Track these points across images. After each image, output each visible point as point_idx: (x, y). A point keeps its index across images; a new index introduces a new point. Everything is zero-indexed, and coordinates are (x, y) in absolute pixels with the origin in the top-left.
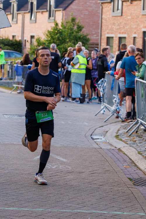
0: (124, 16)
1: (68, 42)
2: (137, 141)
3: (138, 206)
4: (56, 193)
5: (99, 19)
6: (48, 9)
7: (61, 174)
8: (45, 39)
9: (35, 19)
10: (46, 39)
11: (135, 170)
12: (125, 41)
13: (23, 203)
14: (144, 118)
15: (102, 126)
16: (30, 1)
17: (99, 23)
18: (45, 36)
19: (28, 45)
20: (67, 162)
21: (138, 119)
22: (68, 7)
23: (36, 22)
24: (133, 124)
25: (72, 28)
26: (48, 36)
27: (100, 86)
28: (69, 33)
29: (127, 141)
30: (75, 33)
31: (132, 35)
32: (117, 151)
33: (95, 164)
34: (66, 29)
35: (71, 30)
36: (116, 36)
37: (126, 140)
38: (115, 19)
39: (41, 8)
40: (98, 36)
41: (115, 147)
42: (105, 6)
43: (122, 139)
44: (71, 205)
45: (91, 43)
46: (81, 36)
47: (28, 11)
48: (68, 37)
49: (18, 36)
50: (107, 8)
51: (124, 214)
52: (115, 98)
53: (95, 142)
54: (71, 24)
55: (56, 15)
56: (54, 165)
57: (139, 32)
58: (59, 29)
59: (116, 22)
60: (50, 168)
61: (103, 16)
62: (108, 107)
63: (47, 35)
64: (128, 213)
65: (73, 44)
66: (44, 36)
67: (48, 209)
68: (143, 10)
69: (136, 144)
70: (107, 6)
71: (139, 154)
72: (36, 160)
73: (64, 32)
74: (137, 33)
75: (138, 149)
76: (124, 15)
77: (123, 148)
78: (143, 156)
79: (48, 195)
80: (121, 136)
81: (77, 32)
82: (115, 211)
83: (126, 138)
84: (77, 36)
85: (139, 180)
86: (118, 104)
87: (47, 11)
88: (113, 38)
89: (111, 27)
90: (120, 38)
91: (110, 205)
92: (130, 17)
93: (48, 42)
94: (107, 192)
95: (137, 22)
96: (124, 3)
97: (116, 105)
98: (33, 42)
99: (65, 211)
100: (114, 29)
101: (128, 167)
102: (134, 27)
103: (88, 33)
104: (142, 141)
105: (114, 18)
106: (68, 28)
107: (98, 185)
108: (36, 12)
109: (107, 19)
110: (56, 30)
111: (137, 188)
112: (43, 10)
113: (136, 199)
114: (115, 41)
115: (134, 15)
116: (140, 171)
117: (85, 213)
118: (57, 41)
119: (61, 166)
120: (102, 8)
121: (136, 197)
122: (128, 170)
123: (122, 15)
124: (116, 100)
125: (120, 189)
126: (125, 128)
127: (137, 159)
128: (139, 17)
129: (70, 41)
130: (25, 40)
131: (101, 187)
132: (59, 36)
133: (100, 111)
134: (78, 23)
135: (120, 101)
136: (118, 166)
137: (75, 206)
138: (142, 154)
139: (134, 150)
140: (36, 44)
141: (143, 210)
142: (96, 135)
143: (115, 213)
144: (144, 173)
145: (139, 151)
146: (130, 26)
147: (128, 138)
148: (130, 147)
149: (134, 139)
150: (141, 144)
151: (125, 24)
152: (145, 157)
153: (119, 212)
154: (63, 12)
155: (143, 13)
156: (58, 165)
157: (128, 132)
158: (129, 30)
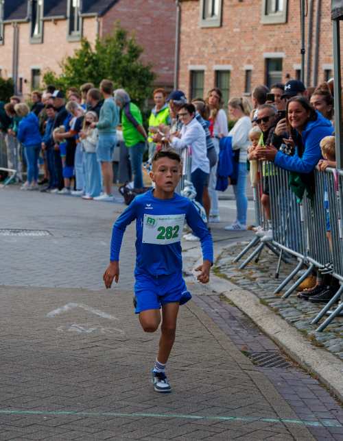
0: (225, 28)
2: (257, 279)
5: (175, 32)
6: (68, 15)
7: (105, 343)
8: (62, 75)
9: (40, 35)
10: (65, 76)
11: (254, 337)
12: (229, 78)
13: (30, 400)
17: (174, 43)
18: (63, 70)
20: (116, 320)
22: (108, 9)
23: (42, 42)
24: (249, 245)
25: (119, 52)
26: (69, 69)
28: (112, 62)
29: (238, 278)
30: (124, 63)
31: (243, 66)
32: (217, 299)
34: (106, 54)
35: (117, 57)
36: (209, 69)
37: (234, 277)
38: (206, 33)
39: (53, 11)
40: (171, 68)
41: (214, 292)
42: (185, 6)
43: (227, 274)
44: (127, 403)
45: (158, 84)
46: (137, 68)
47: (27, 18)
48: (110, 71)
49: (6, 71)
50: (191, 11)
51: (236, 421)
54: (117, 44)
55: (84, 27)
56: (89, 327)
57: (257, 59)
58: (91, 55)
59: (209, 40)
60: (81, 332)
61: (183, 28)
63: (67, 67)
64: (243, 419)
66: (61, 69)
67: (82, 411)
68: (266, 13)
69: (255, 285)
70: (190, 6)
71: (260, 305)
72: (53, 316)
73: (103, 60)
74: (252, 62)
75: (261, 294)
76: (226, 26)
77: (229, 293)
78: (271, 308)
79: (79, 386)
80: (225, 269)
81: (129, 61)
82: (218, 414)
83: (236, 273)
84: (129, 69)
85: (264, 354)
87: (66, 18)
88: (202, 72)
89: (200, 49)
90: (218, 73)
91: (206, 403)
92: (238, 30)
93: (69, 82)
94: (200, 378)
95: (253, 39)
96: (226, 1)
98: (37, 83)
99: (115, 414)
100: (206, 55)
102: (247, 49)
103: (152, 63)
104: (268, 279)
105: (205, 30)
106: (110, 53)
108: (44, 21)
109: (192, 35)
110: (85, 56)
111: (261, 370)
112: (57, 17)
113: (260, 392)
114: (208, 80)
115: (247, 25)
116: (265, 338)
117: (157, 419)
119: (103, 329)
120: (180, 11)
121: (259, 387)
122: (240, 335)
123: (221, 26)
125: (226, 372)
126: (231, 253)
127: (259, 315)
128: (256, 29)
130: (21, 79)
131: (187, 368)
132: (93, 69)
134: (131, 41)
136: (221, 328)
137: (136, 405)
138: (270, 304)
139: (253, 296)
141: (275, 412)
143: (218, 418)
144: (276, 342)
145: (263, 297)
146: (240, 47)
147: (240, 273)
148: (243, 291)
149: (252, 274)
150: (267, 284)
151: (228, 43)
152: (276, 310)
153: (226, 417)
154: (99, 19)
155: (265, 20)
156: (98, 326)
157: (240, 261)
158: (236, 55)
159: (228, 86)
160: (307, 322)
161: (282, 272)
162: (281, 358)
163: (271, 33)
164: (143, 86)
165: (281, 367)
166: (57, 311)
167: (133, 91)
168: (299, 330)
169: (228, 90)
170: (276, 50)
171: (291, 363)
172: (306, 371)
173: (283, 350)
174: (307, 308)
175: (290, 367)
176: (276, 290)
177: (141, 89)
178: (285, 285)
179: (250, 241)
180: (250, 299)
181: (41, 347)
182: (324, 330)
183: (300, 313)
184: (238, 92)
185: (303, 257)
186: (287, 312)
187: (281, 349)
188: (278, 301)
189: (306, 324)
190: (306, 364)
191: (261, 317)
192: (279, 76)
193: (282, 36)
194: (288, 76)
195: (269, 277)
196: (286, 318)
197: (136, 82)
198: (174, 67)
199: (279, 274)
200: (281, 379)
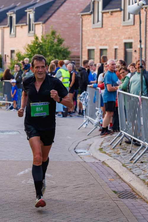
1: (48, 56)
2: (121, 154)
3: (124, 218)
5: (80, 31)
6: (28, 23)
8: (25, 53)
9: (14, 33)
10: (26, 53)
11: (119, 183)
12: (107, 52)
13: (7, 219)
14: (127, 130)
15: (86, 140)
16: (9, 16)
17: (80, 36)
18: (25, 51)
19: (8, 60)
20: (51, 177)
21: (121, 131)
22: (47, 20)
23: (15, 37)
25: (53, 41)
27: (82, 99)
28: (49, 46)
29: (111, 153)
31: (113, 47)
32: (101, 164)
33: (79, 178)
34: (46, 42)
35: (51, 44)
36: (97, 48)
37: (110, 153)
39: (20, 21)
40: (78, 48)
41: (99, 160)
42: (85, 18)
43: (106, 151)
44: (56, 220)
46: (62, 49)
47: (8, 25)
48: (49, 51)
50: (87, 20)
52: (97, 110)
53: (79, 156)
54: (51, 37)
55: (36, 29)
57: (120, 43)
58: (39, 43)
59: (96, 34)
61: (84, 29)
62: (91, 120)
63: (27, 49)
65: (54, 58)
68: (124, 20)
69: (120, 157)
70: (87, 18)
71: (122, 167)
72: (20, 175)
73: (45, 45)
74: (118, 44)
75: (123, 161)
76: (105, 27)
77: (107, 161)
78: (127, 168)
80: (105, 149)
81: (58, 45)
83: (110, 151)
84: (58, 50)
85: (124, 192)
86: (101, 117)
87: (27, 25)
88: (94, 50)
89: (92, 39)
90: (101, 51)
91: (95, 218)
92: (111, 29)
93: (28, 56)
94: (92, 205)
95: (118, 33)
96: (104, 15)
97: (99, 117)
98: (13, 57)
100: (95, 42)
101: (113, 179)
102: (115, 38)
103: (69, 46)
105: (94, 30)
106: (48, 42)
107: (82, 199)
108: (16, 26)
109: (88, 32)
110: (36, 43)
111: (122, 201)
112: (22, 24)
113: (122, 212)
115: (115, 26)
116: (125, 184)
120: (82, 20)
121: (121, 210)
122: (112, 182)
123: (102, 27)
124: (99, 112)
125: (105, 202)
126: (108, 140)
127: (122, 172)
128: (119, 28)
129: (51, 55)
130: (5, 55)
131: (86, 201)
132: (40, 50)
133: (82, 124)
134: (58, 36)
135: (102, 113)
136: (103, 179)
138: (127, 166)
139: (119, 162)
140: (16, 59)
142: (80, 148)
144: (129, 186)
145: (124, 163)
146: (111, 38)
147: (112, 151)
148: (114, 160)
149: (118, 151)
150: (125, 156)
151: (106, 36)
152: (131, 169)
154: (43, 25)
155: (123, 24)
157: (112, 144)
158: (110, 41)
160: (145, 175)
161: (133, 150)
162: (133, 194)
163: (126, 30)
165: (133, 198)
166: (22, 173)
168: (141, 180)
170: (129, 38)
171: (137, 196)
172: (145, 200)
173: (133, 190)
174: (145, 168)
175: (137, 198)
176: (130, 159)
178: (135, 156)
179: (117, 134)
180: (118, 164)
183: (142, 170)
185: (143, 142)
186: (135, 170)
188: (131, 165)
190: (145, 197)
191: (123, 173)
192: (131, 51)
193: (132, 32)
194: (135, 51)
195: (127, 152)
196: (135, 173)
197: (61, 56)
198: (80, 47)
199: (132, 150)
200: (132, 205)
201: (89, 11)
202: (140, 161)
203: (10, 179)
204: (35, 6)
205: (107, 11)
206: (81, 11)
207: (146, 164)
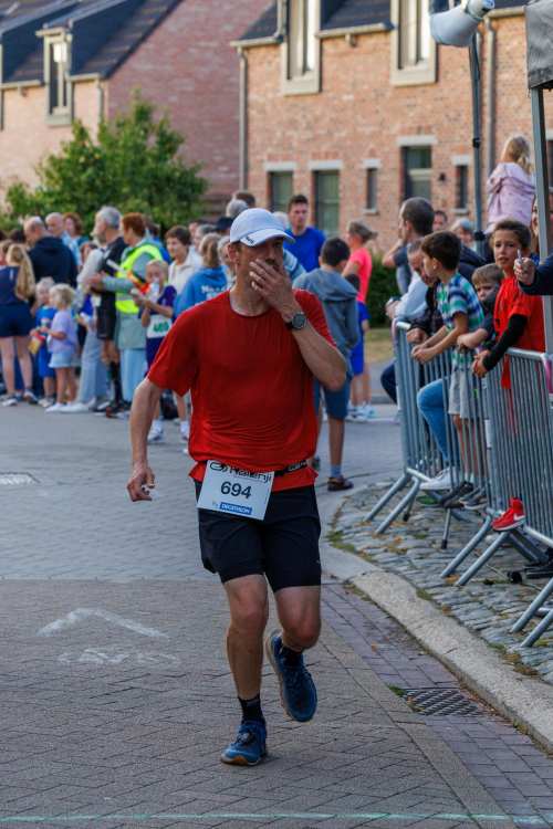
0: (328, 95)
1: (126, 197)
2: (409, 552)
3: (439, 787)
4: (136, 753)
5: (238, 105)
6: (47, 78)
7: (146, 682)
8: (41, 189)
10: (45, 189)
11: (411, 659)
12: (337, 183)
14: (431, 463)
17: (238, 123)
18: (41, 179)
20: (161, 638)
21: (410, 470)
22: (118, 65)
23: (2, 128)
24: (392, 489)
25: (140, 144)
26: (52, 178)
28: (128, 163)
29: (375, 551)
30: (151, 163)
31: (361, 162)
32: (340, 590)
34: (117, 147)
35: (135, 153)
36: (301, 169)
37: (369, 548)
38: (296, 106)
39: (19, 73)
40: (233, 169)
41: (333, 577)
42: (256, 57)
43: (354, 543)
44: (195, 794)
45: (213, 198)
46: (174, 170)
48: (126, 179)
50: (265, 65)
51: (391, 820)
54: (137, 129)
55: (77, 99)
56: (116, 653)
57: (387, 149)
58: (91, 151)
59: (299, 117)
60: (102, 662)
61: (253, 96)
63: (49, 175)
64: (402, 817)
65: (146, 204)
66: (38, 177)
67: (114, 813)
68: (400, 67)
69: (407, 563)
70: (264, 57)
71: (419, 599)
72: (48, 636)
73: (112, 159)
74: (378, 153)
75: (417, 580)
76: (328, 91)
77: (360, 579)
78: (437, 604)
79: (107, 764)
80: (351, 535)
81: (160, 158)
83: (371, 542)
84: (159, 173)
85: (431, 691)
87: (43, 84)
88: (290, 174)
89: (283, 133)
90: (317, 174)
91: (336, 788)
92: (351, 97)
93: (53, 200)
94: (320, 741)
95: (377, 112)
96: (328, 46)
100: (295, 144)
102: (368, 130)
103: (199, 162)
104: (429, 550)
105: (291, 100)
106: (124, 146)
108: (4, 90)
109: (268, 108)
110: (81, 153)
111: (427, 722)
112: (26, 83)
113: (429, 763)
114: (299, 188)
115: (366, 87)
116: (431, 661)
117: (250, 822)
118: (85, 193)
119: (140, 656)
120: (247, 67)
121: (426, 755)
122: (386, 657)
123: (321, 91)
125: (366, 727)
126: (360, 504)
127: (417, 618)
128: (383, 95)
129: (134, 193)
132: (94, 176)
134: (162, 125)
136: (350, 645)
137: (210, 797)
138: (435, 598)
139: (404, 583)
140: (8, 208)
141: (460, 801)
143: (358, 815)
144: (449, 667)
145: (422, 585)
146: (355, 130)
147: (377, 542)
148: (386, 574)
149: (398, 542)
150: (426, 561)
151: (334, 121)
152: (448, 609)
153: (372, 812)
154: (102, 85)
155: (398, 79)
156: (132, 651)
157: (377, 518)
158: (349, 143)
159: (337, 197)
160: (501, 630)
161: (452, 536)
162: (462, 697)
163: (408, 102)
164: (185, 204)
165: (463, 713)
166: (55, 625)
167: (168, 214)
168: (490, 645)
169: (336, 205)
170: (419, 130)
171: (480, 706)
172: (507, 720)
173: (465, 682)
174: (500, 603)
175: (479, 713)
176: (445, 572)
177: (183, 208)
178: (462, 560)
179: (395, 481)
180: (399, 589)
181: (32, 693)
182: (536, 643)
183: (488, 612)
184: (354, 207)
187: (461, 680)
188: (450, 592)
189: (502, 634)
190: (508, 708)
191: (421, 622)
192: (426, 178)
193: (429, 107)
194: (443, 178)
195: (430, 546)
196: (466, 623)
197: (173, 197)
198: (238, 166)
199: (449, 540)
200: (464, 738)
201: (270, 33)
202: (483, 579)
203: (16, 649)
204: (71, 15)
205: (338, 31)
206: (242, 31)
207: (504, 589)
